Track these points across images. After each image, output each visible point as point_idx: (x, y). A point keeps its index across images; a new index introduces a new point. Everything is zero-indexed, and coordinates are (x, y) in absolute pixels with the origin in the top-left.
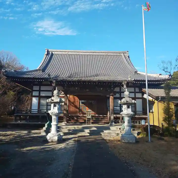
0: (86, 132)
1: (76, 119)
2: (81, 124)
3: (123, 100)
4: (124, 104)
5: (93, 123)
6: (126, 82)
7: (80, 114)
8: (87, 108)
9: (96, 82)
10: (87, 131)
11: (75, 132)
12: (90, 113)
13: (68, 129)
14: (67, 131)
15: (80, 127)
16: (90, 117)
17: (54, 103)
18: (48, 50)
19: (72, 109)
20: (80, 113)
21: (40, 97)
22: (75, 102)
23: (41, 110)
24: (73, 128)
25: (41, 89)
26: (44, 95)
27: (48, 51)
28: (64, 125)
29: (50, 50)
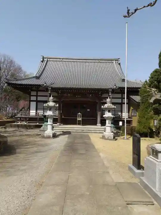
12: (80, 116)
16: (80, 119)
18: (43, 57)
23: (38, 113)
25: (38, 95)
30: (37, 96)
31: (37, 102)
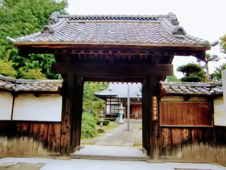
30: (110, 101)
31: (111, 105)
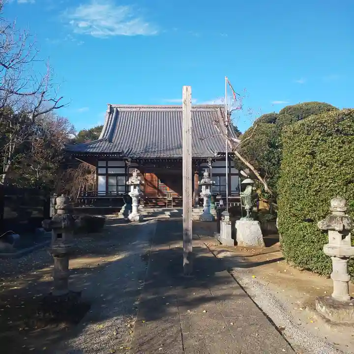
0: (167, 215)
1: (154, 202)
2: (161, 206)
3: (202, 181)
4: (204, 185)
5: (174, 206)
6: (211, 159)
7: (159, 196)
8: (168, 188)
9: (177, 159)
10: (168, 213)
11: (154, 214)
12: (171, 195)
13: (147, 211)
14: (146, 214)
15: (160, 209)
16: (171, 199)
17: (134, 185)
18: (111, 106)
19: (150, 189)
20: (159, 194)
21: (107, 176)
22: (152, 181)
23: (111, 192)
24: (153, 211)
25: (109, 165)
26: (113, 173)
27: (111, 108)
28: (142, 208)
29: (113, 106)
30: (107, 167)
